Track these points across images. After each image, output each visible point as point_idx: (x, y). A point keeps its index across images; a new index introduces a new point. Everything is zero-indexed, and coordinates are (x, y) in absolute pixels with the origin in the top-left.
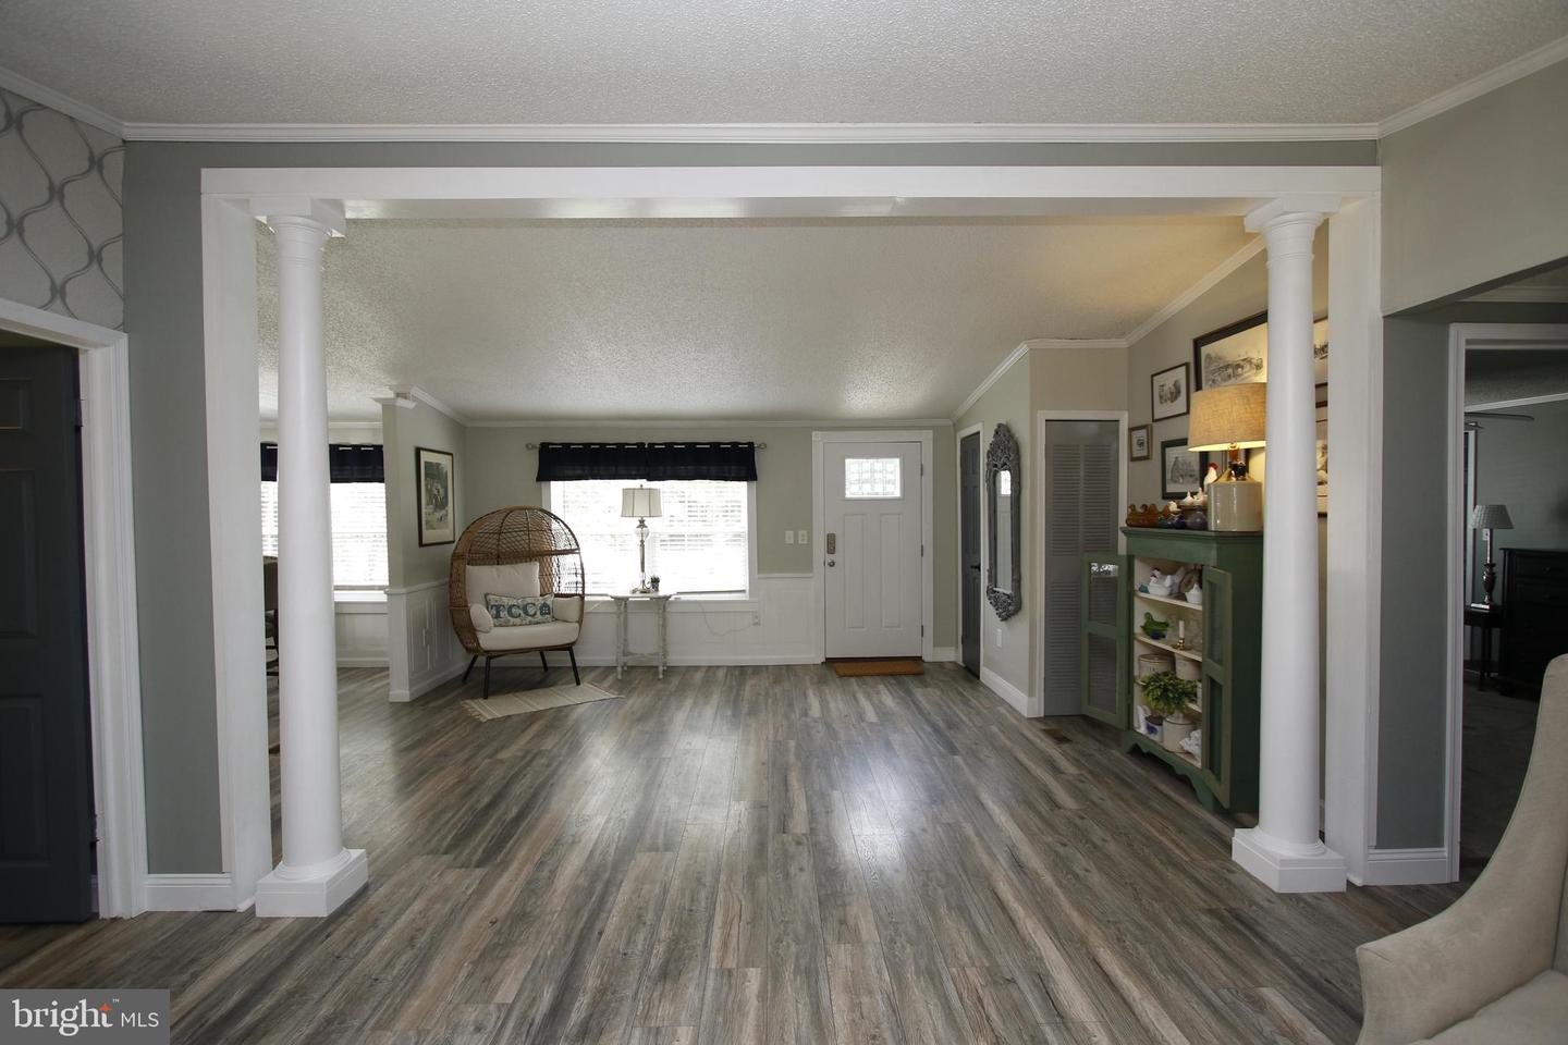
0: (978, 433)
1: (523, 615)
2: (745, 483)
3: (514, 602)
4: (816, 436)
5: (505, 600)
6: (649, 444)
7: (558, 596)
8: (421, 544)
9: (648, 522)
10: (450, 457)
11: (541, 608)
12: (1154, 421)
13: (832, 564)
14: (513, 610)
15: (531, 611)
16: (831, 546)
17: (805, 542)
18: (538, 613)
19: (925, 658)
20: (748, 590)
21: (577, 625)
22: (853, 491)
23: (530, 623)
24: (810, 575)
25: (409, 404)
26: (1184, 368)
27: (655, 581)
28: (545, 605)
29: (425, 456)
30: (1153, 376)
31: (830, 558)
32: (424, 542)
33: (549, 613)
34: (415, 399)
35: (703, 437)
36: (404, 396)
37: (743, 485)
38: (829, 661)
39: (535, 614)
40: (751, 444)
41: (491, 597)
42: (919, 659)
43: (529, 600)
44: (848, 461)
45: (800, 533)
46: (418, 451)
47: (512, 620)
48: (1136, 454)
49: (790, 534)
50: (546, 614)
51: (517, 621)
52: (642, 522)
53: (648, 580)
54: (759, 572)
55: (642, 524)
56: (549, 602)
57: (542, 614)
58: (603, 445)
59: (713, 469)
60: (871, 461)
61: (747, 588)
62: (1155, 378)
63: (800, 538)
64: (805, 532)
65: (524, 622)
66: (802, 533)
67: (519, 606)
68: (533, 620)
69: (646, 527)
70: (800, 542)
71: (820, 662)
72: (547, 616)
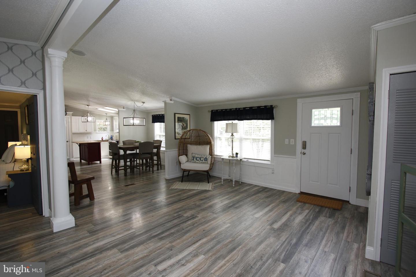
1: (199, 160)
2: (270, 120)
3: (198, 156)
4: (299, 100)
5: (196, 155)
6: (239, 108)
8: (175, 139)
9: (234, 134)
10: (189, 115)
13: (304, 154)
14: (197, 158)
15: (202, 159)
16: (304, 146)
17: (293, 144)
18: (204, 160)
19: (351, 202)
21: (209, 165)
22: (315, 123)
24: (294, 157)
25: (172, 102)
27: (237, 154)
29: (177, 116)
31: (303, 151)
32: (176, 138)
34: (174, 100)
35: (255, 104)
36: (171, 100)
37: (269, 122)
38: (302, 193)
39: (203, 160)
40: (271, 106)
41: (193, 154)
42: (348, 202)
43: (202, 156)
44: (313, 110)
45: (291, 140)
46: (175, 114)
47: (197, 161)
49: (287, 141)
51: (198, 162)
52: (232, 134)
53: (235, 153)
54: (275, 154)
57: (205, 160)
58: (226, 110)
60: (324, 109)
61: (270, 159)
63: (291, 142)
64: (293, 140)
65: (200, 162)
66: (292, 140)
67: (199, 158)
68: (202, 162)
69: (233, 136)
70: (291, 144)
71: (298, 193)
72: (206, 161)
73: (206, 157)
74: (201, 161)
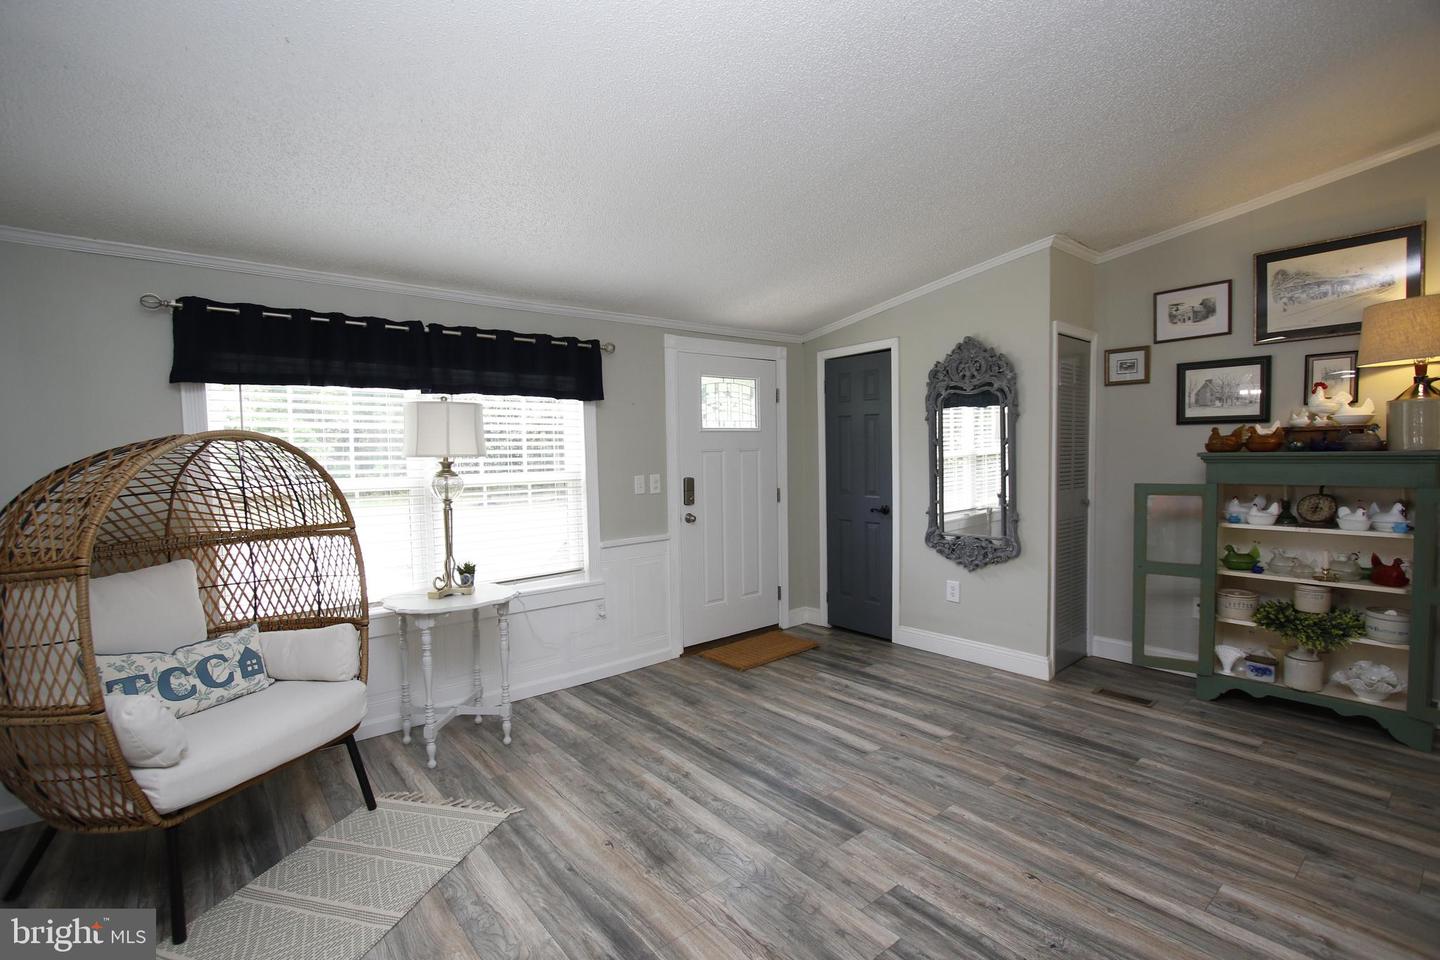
0: (890, 350)
1: (201, 687)
2: (582, 402)
3: (170, 663)
4: (670, 340)
5: (139, 660)
6: (430, 326)
7: (267, 625)
11: (242, 664)
12: (1156, 342)
13: (691, 519)
14: (174, 682)
15: (219, 673)
16: (689, 494)
17: (658, 491)
18: (238, 675)
19: (784, 625)
20: (586, 569)
21: (359, 685)
23: (220, 702)
24: (665, 536)
26: (1226, 285)
27: (468, 571)
28: (248, 654)
30: (1156, 294)
31: (688, 510)
33: (260, 671)
37: (579, 406)
38: (689, 651)
39: (231, 677)
40: (595, 343)
42: (775, 627)
44: (704, 379)
45: (652, 478)
47: (174, 704)
48: (1114, 378)
49: (639, 480)
50: (254, 673)
51: (188, 704)
52: (447, 466)
54: (602, 539)
55: (447, 468)
56: (254, 646)
57: (246, 675)
58: (337, 318)
59: (540, 379)
60: (727, 381)
61: (586, 565)
62: (1159, 297)
63: (652, 486)
64: (658, 476)
65: (205, 704)
66: (654, 478)
67: (184, 671)
68: (233, 692)
69: (454, 474)
70: (652, 491)
71: (678, 656)
72: (258, 677)
73: (242, 648)
74: (218, 692)
